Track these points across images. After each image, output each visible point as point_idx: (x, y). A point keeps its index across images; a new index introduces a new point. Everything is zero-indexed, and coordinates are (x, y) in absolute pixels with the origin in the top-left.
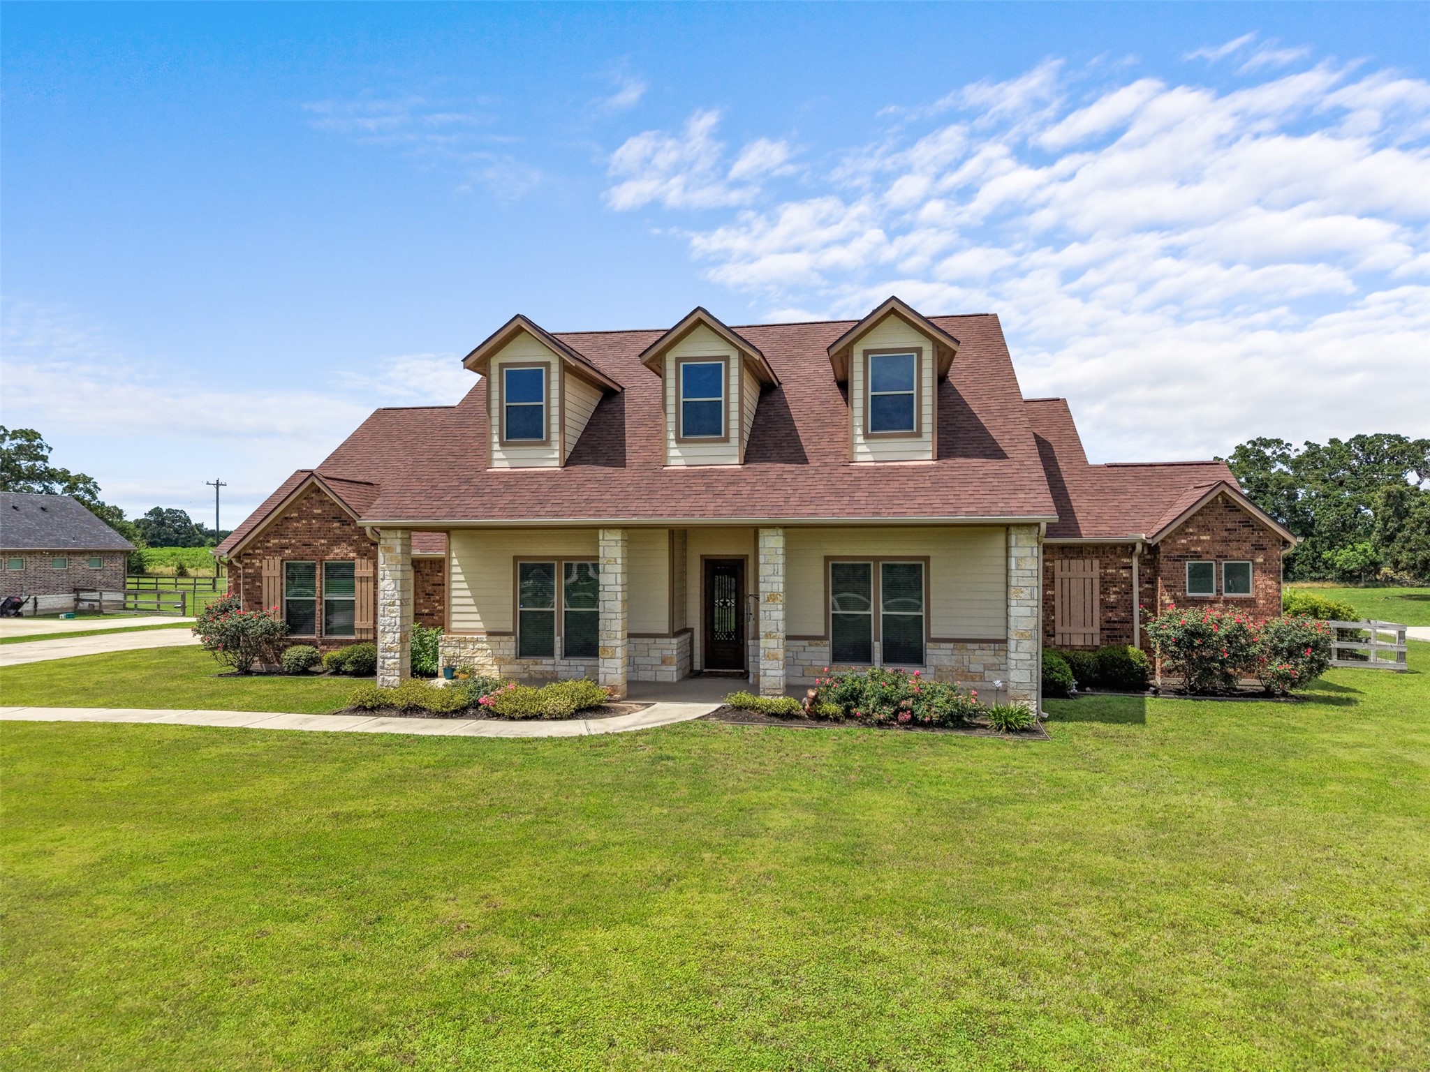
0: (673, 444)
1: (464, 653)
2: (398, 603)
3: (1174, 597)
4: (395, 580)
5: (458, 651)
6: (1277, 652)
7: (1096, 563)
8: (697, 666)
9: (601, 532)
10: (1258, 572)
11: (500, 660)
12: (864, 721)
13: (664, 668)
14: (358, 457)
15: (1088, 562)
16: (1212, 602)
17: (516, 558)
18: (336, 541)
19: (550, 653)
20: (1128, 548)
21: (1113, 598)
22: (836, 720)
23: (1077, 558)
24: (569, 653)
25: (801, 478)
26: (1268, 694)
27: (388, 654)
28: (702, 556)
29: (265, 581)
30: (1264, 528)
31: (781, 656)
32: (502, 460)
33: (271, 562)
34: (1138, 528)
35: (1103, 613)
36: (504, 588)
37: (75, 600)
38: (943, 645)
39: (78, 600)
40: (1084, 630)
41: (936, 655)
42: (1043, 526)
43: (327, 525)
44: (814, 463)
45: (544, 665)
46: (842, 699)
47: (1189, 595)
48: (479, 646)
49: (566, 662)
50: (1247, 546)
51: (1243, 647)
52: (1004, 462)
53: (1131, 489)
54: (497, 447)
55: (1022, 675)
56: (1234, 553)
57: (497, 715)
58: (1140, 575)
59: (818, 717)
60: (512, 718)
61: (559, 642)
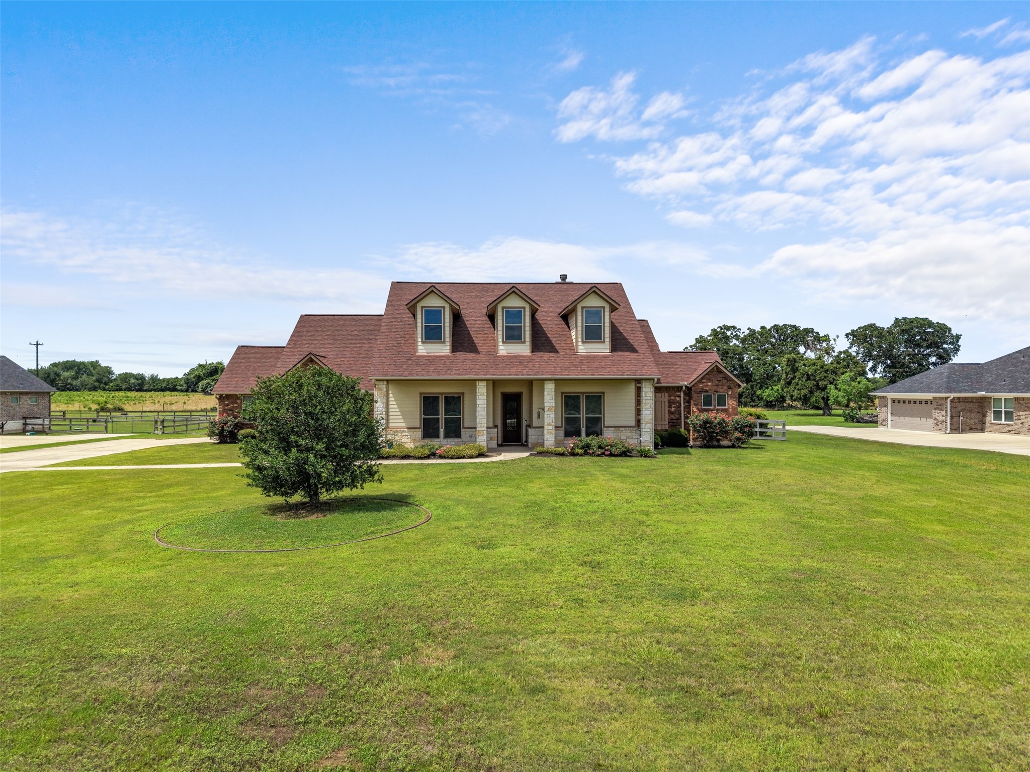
0: (501, 344)
1: (396, 437)
3: (698, 409)
5: (393, 436)
6: (736, 429)
7: (667, 394)
8: (500, 443)
9: (477, 382)
10: (729, 398)
11: (414, 440)
12: (592, 454)
13: (491, 442)
15: (663, 394)
16: (712, 410)
17: (421, 394)
19: (438, 436)
20: (679, 388)
21: (673, 409)
22: (581, 455)
23: (659, 392)
24: (447, 436)
25: (558, 359)
26: (733, 446)
28: (501, 393)
30: (732, 380)
31: (554, 433)
32: (423, 349)
34: (683, 380)
35: (669, 416)
36: (415, 407)
37: (23, 424)
38: (610, 429)
39: (25, 424)
40: (662, 423)
41: (605, 431)
42: (656, 380)
44: (562, 353)
45: (435, 443)
46: (582, 448)
47: (703, 407)
48: (404, 434)
49: (446, 440)
50: (725, 387)
51: (724, 428)
52: (638, 354)
53: (679, 363)
54: (420, 343)
55: (647, 438)
56: (721, 390)
57: (444, 458)
58: (684, 400)
59: (573, 454)
60: (452, 458)
61: (442, 431)
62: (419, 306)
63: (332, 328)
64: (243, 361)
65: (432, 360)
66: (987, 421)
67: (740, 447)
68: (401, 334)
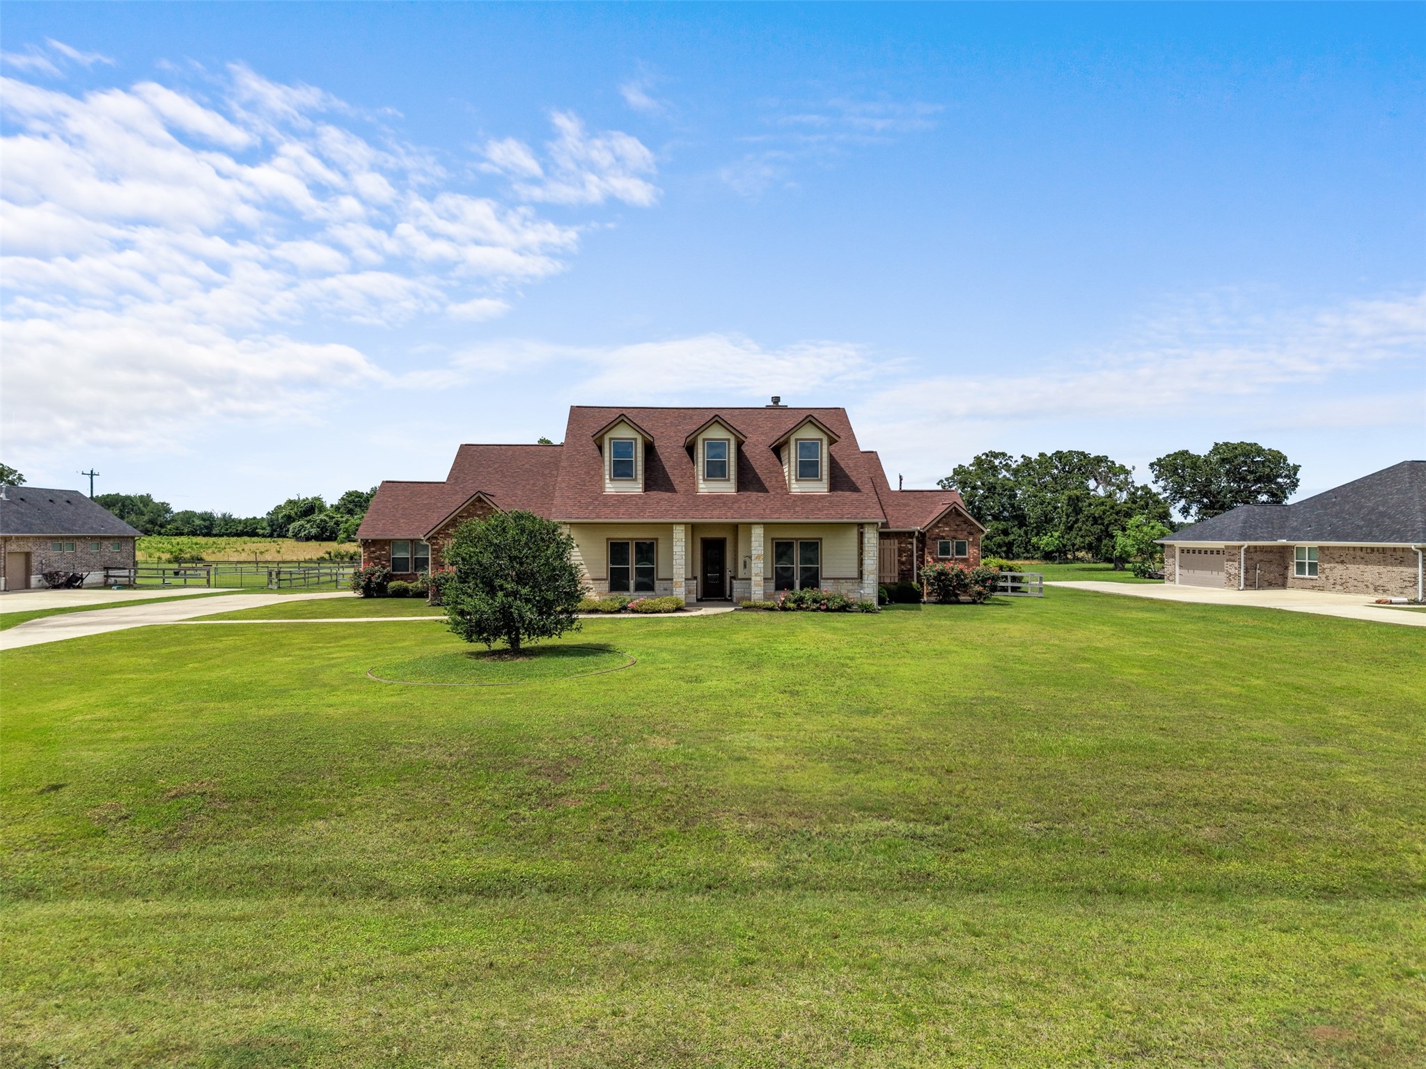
0: (701, 481)
3: (933, 558)
6: (977, 582)
7: (896, 541)
8: (699, 597)
9: (674, 526)
10: (970, 546)
11: (600, 594)
12: (806, 609)
13: (690, 595)
14: (468, 478)
15: (892, 541)
16: (949, 560)
17: (608, 539)
19: (627, 589)
20: (911, 534)
21: (904, 559)
22: (794, 610)
23: (886, 538)
24: (638, 589)
25: (768, 500)
26: (974, 602)
28: (701, 538)
30: (973, 524)
31: (763, 585)
32: (611, 488)
33: (450, 542)
34: (916, 524)
35: (899, 566)
36: (601, 555)
38: (828, 581)
40: (890, 575)
41: (823, 584)
42: (880, 524)
44: (772, 492)
45: (625, 596)
47: (939, 556)
48: (590, 586)
49: (637, 594)
50: (965, 533)
51: (962, 580)
52: (859, 494)
53: (912, 504)
54: (608, 481)
55: (869, 591)
56: (960, 537)
57: (637, 612)
58: (917, 547)
59: (784, 609)
60: (646, 613)
62: (606, 439)
63: (498, 460)
64: (389, 500)
65: (622, 500)
66: (1290, 575)
67: (982, 603)
68: (585, 470)
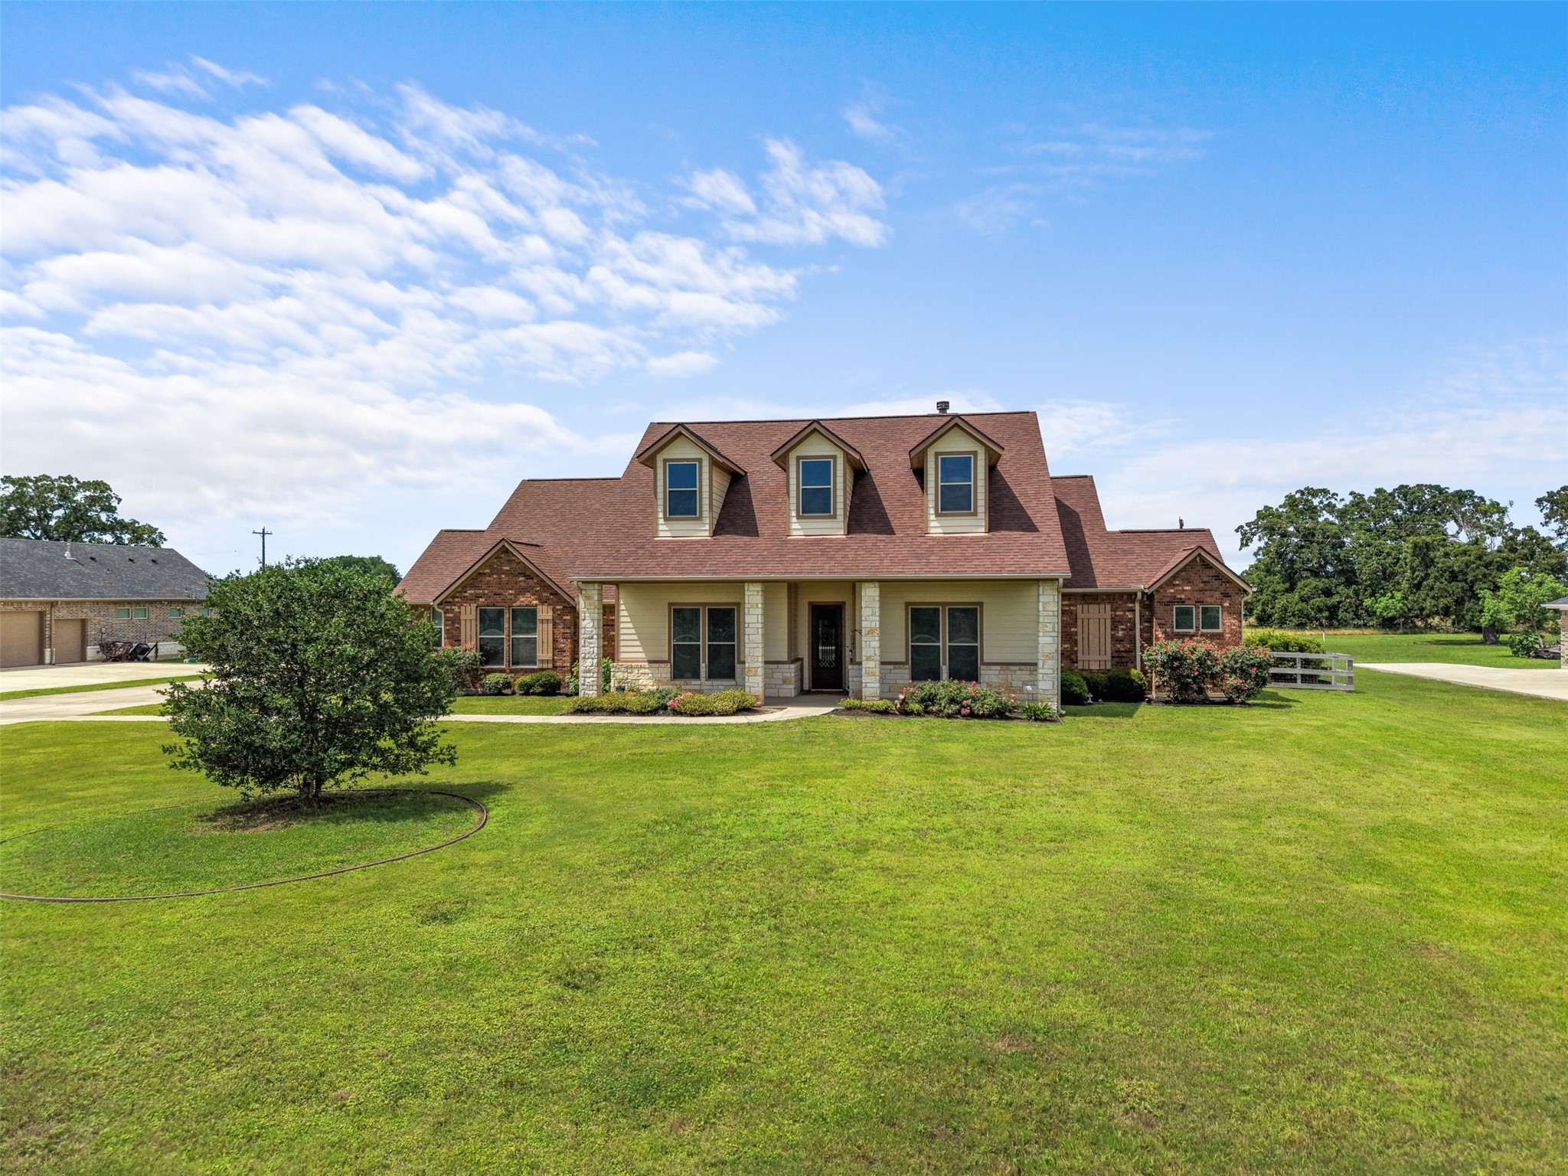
0: (794, 520)
1: (631, 677)
2: (595, 637)
3: (1165, 632)
4: (593, 620)
5: (626, 675)
6: (1233, 671)
7: (1108, 607)
8: (806, 687)
9: (746, 584)
10: (1226, 613)
11: (657, 683)
12: (937, 714)
13: (784, 686)
14: (517, 522)
15: (1102, 606)
16: (1191, 636)
17: (670, 605)
18: (522, 591)
19: (697, 676)
20: (1131, 596)
21: (1120, 634)
22: (919, 714)
23: (1095, 603)
24: (711, 675)
25: (890, 545)
26: (1230, 702)
27: (588, 675)
28: (809, 603)
29: (463, 623)
30: (1229, 581)
31: (878, 674)
32: (665, 531)
33: (468, 608)
34: (1139, 581)
35: (1113, 645)
36: (661, 626)
38: (993, 667)
40: (1099, 658)
41: (987, 674)
43: (514, 579)
44: (899, 534)
45: (692, 686)
46: (922, 701)
47: (1176, 630)
48: (642, 671)
49: (710, 683)
50: (1217, 594)
51: (1209, 668)
52: (1036, 534)
53: (1137, 550)
54: (661, 521)
55: (1047, 685)
56: (1208, 599)
57: (681, 714)
58: (1141, 616)
59: (906, 713)
60: (692, 715)
61: (703, 668)
62: (660, 459)
63: (563, 499)
64: (443, 553)
65: (678, 548)
67: (1242, 704)
68: (641, 507)
